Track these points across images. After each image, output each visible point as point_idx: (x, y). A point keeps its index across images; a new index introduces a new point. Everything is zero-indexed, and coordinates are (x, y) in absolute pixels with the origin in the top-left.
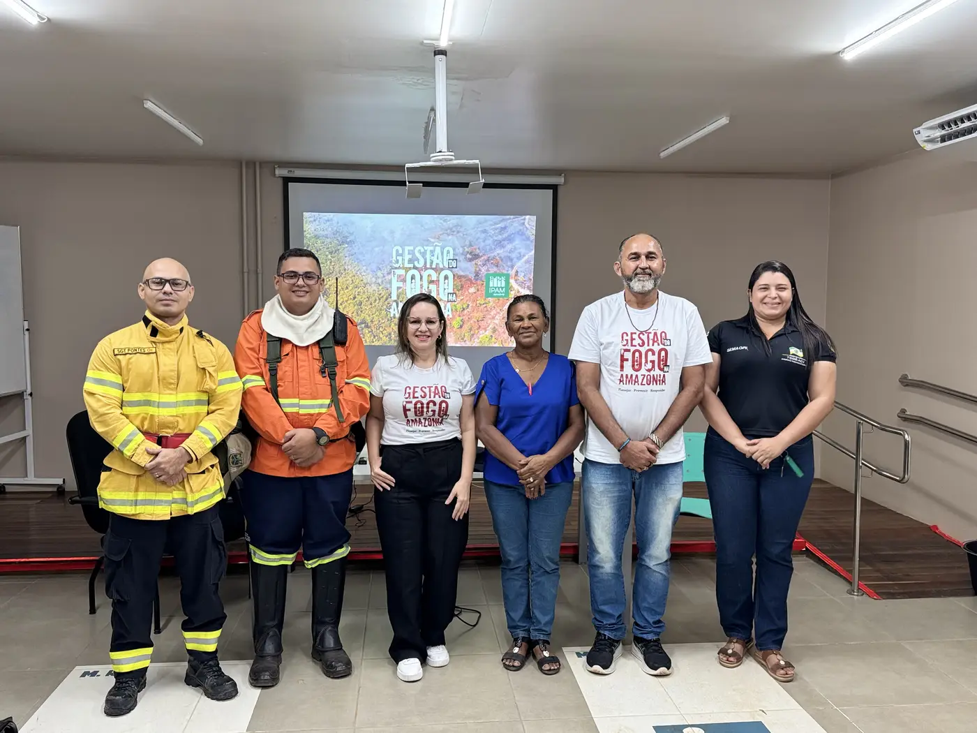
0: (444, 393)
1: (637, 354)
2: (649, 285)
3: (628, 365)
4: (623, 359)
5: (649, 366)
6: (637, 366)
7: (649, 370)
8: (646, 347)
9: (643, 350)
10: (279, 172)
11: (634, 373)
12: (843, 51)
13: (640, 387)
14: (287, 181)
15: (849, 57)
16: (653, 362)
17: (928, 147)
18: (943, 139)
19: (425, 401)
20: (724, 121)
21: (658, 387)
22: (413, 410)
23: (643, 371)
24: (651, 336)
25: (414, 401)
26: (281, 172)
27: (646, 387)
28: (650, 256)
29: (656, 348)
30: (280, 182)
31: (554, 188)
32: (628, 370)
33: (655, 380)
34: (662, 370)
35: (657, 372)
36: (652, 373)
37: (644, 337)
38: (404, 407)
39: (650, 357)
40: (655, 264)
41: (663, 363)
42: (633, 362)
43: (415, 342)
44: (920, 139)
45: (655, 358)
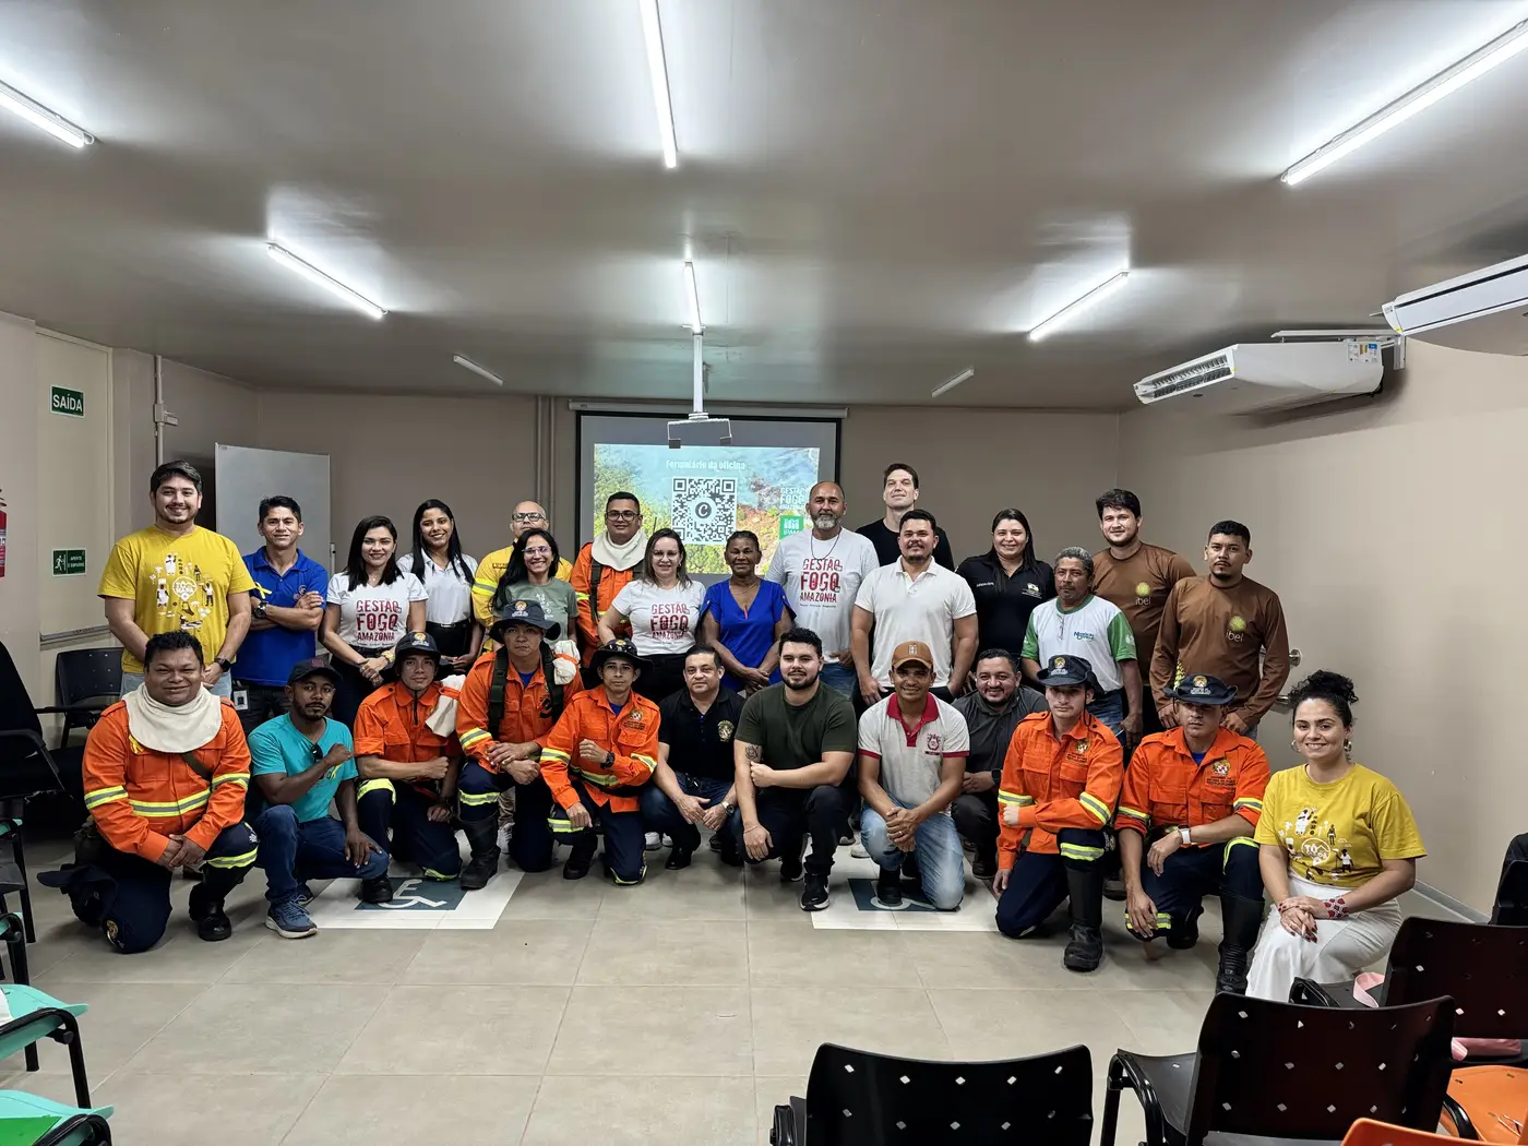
0: (684, 609)
1: (814, 576)
2: (830, 524)
3: (807, 584)
4: (803, 580)
5: (823, 586)
6: (813, 585)
7: (822, 590)
8: (822, 571)
9: (819, 573)
10: (572, 406)
11: (811, 592)
12: (1029, 332)
13: (817, 603)
14: (579, 414)
15: (1035, 337)
16: (826, 583)
17: (1145, 401)
18: (1158, 393)
19: (669, 616)
20: (969, 373)
21: (830, 604)
22: (659, 624)
23: (818, 590)
24: (827, 563)
25: (660, 616)
26: (574, 406)
27: (820, 603)
28: (832, 500)
29: (830, 572)
30: (573, 417)
31: (838, 421)
32: (807, 589)
33: (827, 598)
34: (833, 590)
35: (829, 591)
36: (824, 592)
37: (822, 563)
38: (652, 621)
39: (825, 579)
40: (835, 507)
41: (835, 584)
42: (811, 582)
43: (658, 570)
44: (1139, 393)
45: (829, 580)
